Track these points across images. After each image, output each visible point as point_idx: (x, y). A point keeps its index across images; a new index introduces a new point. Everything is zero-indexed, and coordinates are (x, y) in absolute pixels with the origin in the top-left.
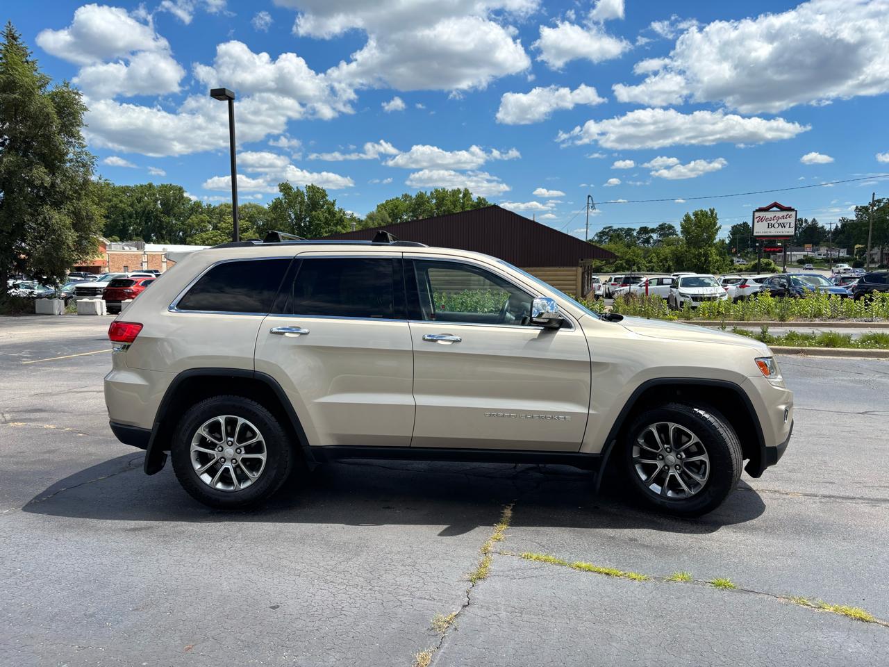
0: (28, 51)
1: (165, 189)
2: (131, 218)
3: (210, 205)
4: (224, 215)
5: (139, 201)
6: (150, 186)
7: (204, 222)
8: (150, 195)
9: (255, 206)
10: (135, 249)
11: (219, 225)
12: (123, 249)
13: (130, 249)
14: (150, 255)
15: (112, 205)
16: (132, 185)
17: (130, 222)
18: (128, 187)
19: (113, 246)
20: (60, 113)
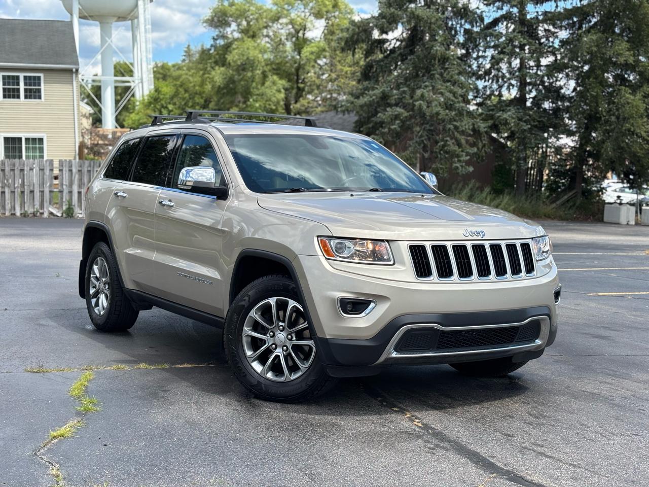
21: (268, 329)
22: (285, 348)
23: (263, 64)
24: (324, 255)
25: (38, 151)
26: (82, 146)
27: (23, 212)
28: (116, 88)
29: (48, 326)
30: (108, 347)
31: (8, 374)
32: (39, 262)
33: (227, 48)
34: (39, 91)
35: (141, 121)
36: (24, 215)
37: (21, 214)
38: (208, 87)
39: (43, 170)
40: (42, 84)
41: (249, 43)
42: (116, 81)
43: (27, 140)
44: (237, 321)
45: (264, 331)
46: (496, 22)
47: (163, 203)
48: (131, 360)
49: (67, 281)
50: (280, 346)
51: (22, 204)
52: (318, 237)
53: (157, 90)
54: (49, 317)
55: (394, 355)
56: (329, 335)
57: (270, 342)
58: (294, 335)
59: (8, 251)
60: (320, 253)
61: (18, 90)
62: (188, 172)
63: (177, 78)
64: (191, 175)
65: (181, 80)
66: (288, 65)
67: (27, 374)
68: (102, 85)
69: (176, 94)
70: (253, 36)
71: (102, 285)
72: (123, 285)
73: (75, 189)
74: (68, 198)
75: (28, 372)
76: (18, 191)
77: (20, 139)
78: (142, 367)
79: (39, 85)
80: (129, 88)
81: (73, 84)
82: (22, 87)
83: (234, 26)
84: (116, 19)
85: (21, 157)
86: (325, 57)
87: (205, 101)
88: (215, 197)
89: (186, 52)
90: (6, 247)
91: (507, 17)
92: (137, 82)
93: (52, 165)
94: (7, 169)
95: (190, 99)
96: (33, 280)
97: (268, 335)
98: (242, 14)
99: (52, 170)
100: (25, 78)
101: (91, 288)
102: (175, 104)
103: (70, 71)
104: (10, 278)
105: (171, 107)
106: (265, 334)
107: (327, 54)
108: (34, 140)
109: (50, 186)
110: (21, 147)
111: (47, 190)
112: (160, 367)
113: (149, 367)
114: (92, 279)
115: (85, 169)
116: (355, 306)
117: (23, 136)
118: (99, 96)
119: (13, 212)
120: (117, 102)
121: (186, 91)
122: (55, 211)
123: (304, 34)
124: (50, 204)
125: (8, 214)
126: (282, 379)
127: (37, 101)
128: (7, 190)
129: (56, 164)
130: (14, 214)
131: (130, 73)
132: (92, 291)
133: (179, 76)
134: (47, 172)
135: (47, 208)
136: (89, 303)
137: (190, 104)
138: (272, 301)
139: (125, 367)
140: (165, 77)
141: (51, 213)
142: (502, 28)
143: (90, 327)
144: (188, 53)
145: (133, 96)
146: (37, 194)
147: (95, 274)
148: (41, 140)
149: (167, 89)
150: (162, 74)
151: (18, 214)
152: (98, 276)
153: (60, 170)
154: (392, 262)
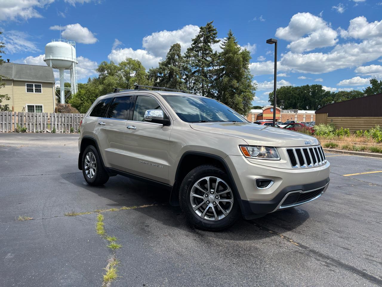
0: (235, 39)
1: (314, 87)
2: (298, 100)
3: (334, 92)
4: (340, 96)
5: (302, 92)
6: (308, 85)
7: (330, 100)
8: (307, 90)
9: (356, 92)
10: (293, 112)
11: (337, 101)
12: (288, 112)
13: (291, 112)
14: (298, 115)
15: (291, 95)
16: (300, 86)
17: (298, 102)
18: (298, 87)
19: (284, 111)
20: (244, 58)
21: (204, 193)
22: (214, 203)
23: (116, 84)
24: (244, 156)
25: (40, 110)
26: (56, 109)
27: (36, 131)
28: (65, 91)
29: (65, 183)
30: (100, 195)
31: (56, 218)
32: (49, 151)
33: (104, 79)
34: (41, 90)
35: (75, 101)
36: (37, 132)
37: (36, 132)
38: (97, 91)
39: (44, 116)
40: (42, 88)
41: (111, 77)
42: (65, 89)
43: (36, 106)
44: (187, 189)
45: (202, 194)
46: (195, 72)
47: (129, 127)
48: (116, 204)
49: (64, 159)
50: (211, 202)
51: (37, 128)
52: (240, 145)
53: (80, 92)
54: (64, 178)
55: (281, 207)
56: (249, 199)
57: (205, 200)
58: (219, 196)
59: (35, 146)
60: (242, 154)
61: (33, 89)
62: (149, 112)
63: (87, 88)
64: (150, 114)
65: (88, 89)
66: (124, 84)
67: (66, 217)
68: (60, 90)
69: (86, 93)
70: (113, 75)
71: (91, 165)
72: (104, 165)
73: (56, 123)
74: (53, 126)
75: (67, 215)
76: (34, 124)
77: (34, 106)
78: (124, 209)
79: (41, 88)
80: (70, 91)
81: (53, 88)
82: (34, 88)
83: (106, 72)
84: (65, 69)
85: (34, 112)
86: (137, 82)
87: (96, 95)
88: (162, 125)
89: (89, 80)
90: (34, 145)
91: (198, 71)
92: (72, 89)
93: (47, 115)
94: (30, 116)
95: (91, 94)
96: (49, 159)
97: (204, 196)
98: (109, 68)
99: (47, 116)
100: (35, 85)
101: (85, 165)
102: (86, 96)
103: (52, 83)
104: (39, 158)
105: (84, 97)
106: (202, 196)
107: (137, 81)
108: (39, 106)
109: (47, 122)
110: (34, 109)
111: (45, 123)
112: (133, 208)
113: (127, 208)
114: (86, 162)
115: (60, 116)
116: (263, 183)
117: (35, 105)
118: (60, 94)
119: (33, 131)
120: (65, 96)
121: (89, 92)
122: (48, 131)
123: (129, 75)
124: (47, 128)
125: (31, 132)
126: (213, 219)
127: (40, 93)
128: (30, 123)
129: (49, 115)
130: (33, 132)
131: (70, 86)
132: (86, 167)
133: (87, 87)
134: (46, 117)
135: (46, 130)
136: (84, 173)
137: (91, 96)
138: (207, 178)
139: (116, 209)
140: (81, 88)
141: (47, 132)
142: (196, 74)
143: (85, 183)
144: (90, 80)
145: (71, 93)
146: (42, 125)
147: (87, 159)
148: (41, 107)
149: (83, 92)
150: (80, 86)
151: (35, 132)
152: (89, 160)
153: (50, 116)
154: (279, 159)
